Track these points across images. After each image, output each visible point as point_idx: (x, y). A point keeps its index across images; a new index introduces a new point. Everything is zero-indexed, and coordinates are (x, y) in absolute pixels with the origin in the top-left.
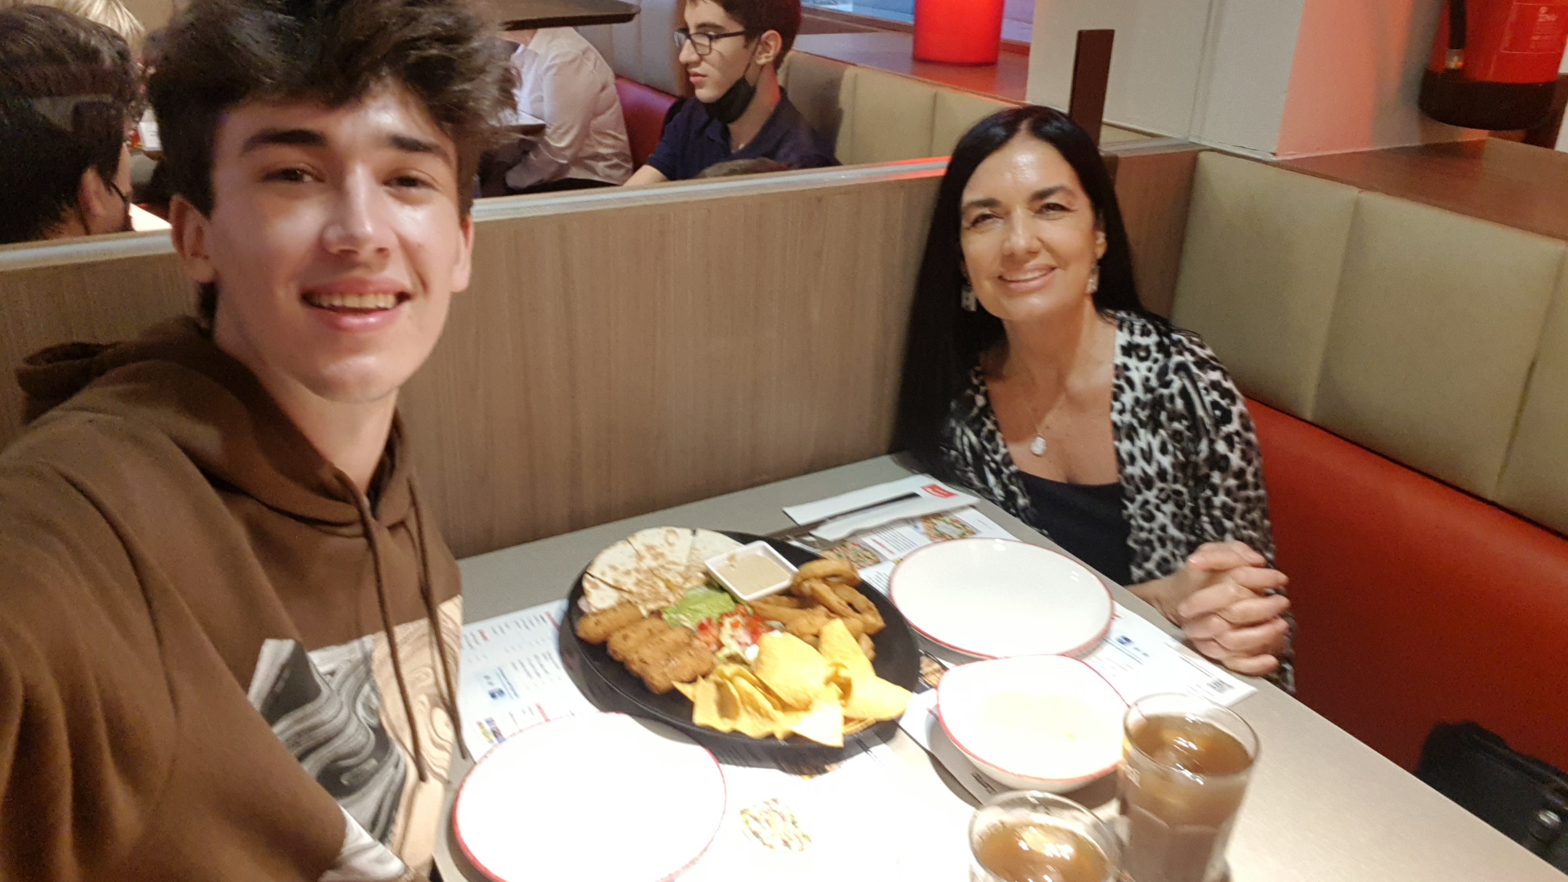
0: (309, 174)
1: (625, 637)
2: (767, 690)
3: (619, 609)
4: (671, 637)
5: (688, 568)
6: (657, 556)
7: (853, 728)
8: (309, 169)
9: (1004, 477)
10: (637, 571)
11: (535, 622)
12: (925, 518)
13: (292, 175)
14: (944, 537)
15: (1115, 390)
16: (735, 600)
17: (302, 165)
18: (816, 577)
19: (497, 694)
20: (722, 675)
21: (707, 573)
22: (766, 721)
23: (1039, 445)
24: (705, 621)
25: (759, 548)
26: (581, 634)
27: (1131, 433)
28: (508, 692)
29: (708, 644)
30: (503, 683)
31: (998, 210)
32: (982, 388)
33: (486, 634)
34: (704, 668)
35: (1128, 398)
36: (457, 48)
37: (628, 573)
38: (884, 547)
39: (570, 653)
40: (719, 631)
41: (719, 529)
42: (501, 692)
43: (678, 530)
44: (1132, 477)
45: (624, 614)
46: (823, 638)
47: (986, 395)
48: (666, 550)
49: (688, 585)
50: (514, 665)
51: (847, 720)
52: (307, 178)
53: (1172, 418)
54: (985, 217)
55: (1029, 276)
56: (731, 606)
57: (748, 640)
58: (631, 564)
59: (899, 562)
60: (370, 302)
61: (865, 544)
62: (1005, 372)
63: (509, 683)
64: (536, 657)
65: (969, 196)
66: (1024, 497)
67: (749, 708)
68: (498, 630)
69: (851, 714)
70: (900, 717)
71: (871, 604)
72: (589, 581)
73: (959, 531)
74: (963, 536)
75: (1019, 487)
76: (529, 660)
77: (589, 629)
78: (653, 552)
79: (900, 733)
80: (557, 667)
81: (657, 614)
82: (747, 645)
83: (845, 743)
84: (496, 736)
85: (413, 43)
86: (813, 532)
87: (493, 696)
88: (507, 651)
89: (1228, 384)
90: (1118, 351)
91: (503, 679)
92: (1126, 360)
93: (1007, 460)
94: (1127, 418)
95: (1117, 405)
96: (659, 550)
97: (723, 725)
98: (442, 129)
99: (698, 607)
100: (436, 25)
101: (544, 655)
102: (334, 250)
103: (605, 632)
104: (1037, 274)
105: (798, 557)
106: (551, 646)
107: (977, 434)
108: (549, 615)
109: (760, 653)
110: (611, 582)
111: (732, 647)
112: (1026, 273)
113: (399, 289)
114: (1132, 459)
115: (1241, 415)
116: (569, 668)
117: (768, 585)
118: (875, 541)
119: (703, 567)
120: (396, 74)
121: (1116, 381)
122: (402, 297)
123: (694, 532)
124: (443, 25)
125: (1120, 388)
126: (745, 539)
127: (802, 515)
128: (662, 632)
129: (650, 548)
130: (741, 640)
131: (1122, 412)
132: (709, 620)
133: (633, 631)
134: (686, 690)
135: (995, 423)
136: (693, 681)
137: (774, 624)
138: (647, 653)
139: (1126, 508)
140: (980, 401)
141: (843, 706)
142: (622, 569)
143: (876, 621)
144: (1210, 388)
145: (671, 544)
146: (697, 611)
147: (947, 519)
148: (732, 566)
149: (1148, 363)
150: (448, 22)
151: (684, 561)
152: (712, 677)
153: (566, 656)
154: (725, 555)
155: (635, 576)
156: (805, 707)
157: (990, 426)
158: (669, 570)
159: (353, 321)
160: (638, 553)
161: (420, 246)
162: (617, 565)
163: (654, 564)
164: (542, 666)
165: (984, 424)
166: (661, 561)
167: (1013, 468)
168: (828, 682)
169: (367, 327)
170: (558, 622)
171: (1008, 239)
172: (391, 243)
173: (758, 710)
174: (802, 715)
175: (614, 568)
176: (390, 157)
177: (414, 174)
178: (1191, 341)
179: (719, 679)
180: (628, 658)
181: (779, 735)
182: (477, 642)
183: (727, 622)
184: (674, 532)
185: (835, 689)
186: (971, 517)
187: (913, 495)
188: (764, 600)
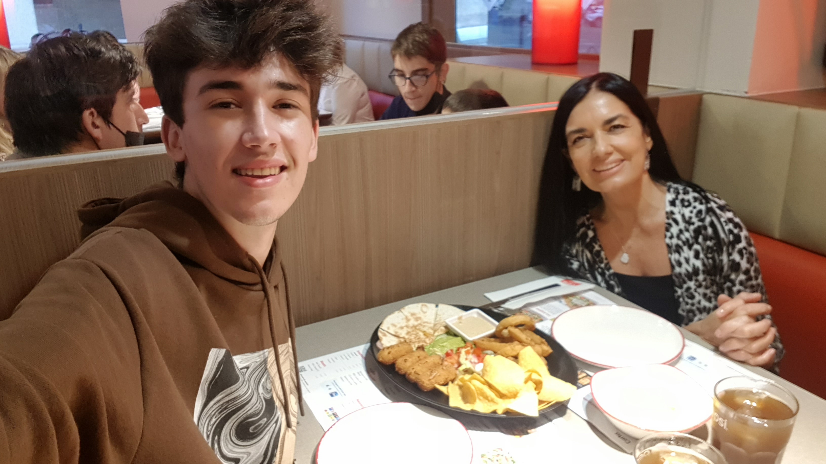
0: (234, 104)
1: (405, 361)
2: (491, 386)
3: (400, 345)
4: (431, 360)
5: (435, 325)
6: (417, 319)
7: (543, 406)
8: (234, 101)
9: (607, 276)
10: (407, 326)
11: (351, 356)
12: (566, 296)
13: (225, 105)
14: (576, 306)
15: (667, 226)
16: (465, 341)
17: (230, 100)
18: (511, 326)
19: (334, 395)
20: (462, 380)
21: (447, 327)
22: (492, 404)
23: (625, 258)
24: (449, 352)
25: (475, 313)
26: (380, 359)
27: (678, 249)
28: (340, 393)
29: (452, 364)
30: (337, 389)
31: (587, 133)
32: (592, 227)
33: (325, 363)
34: (452, 377)
35: (674, 230)
36: (310, 34)
37: (402, 328)
38: (544, 313)
39: (373, 372)
40: (459, 357)
41: (452, 304)
42: (336, 393)
43: (429, 305)
44: (680, 274)
45: (404, 348)
46: (520, 357)
47: (594, 230)
48: (421, 315)
49: (436, 334)
50: (341, 378)
51: (541, 402)
52: (232, 106)
53: (705, 239)
54: (580, 138)
55: (610, 167)
56: (463, 344)
57: (475, 360)
58: (404, 323)
59: (554, 320)
60: (266, 172)
61: (533, 311)
62: (604, 217)
63: (340, 389)
64: (354, 374)
65: (569, 128)
66: (618, 287)
67: (481, 398)
68: (331, 360)
69: (542, 399)
70: (568, 401)
71: (544, 340)
72: (381, 332)
73: (586, 303)
74: (588, 305)
75: (615, 282)
76: (350, 376)
77: (385, 357)
78: (415, 317)
79: (568, 411)
80: (367, 380)
81: (421, 348)
82: (475, 363)
83: (540, 415)
84: (335, 417)
85: (287, 33)
86: (503, 306)
87: (332, 395)
88: (337, 371)
89: (737, 220)
90: (668, 204)
91: (336, 386)
92: (672, 208)
93: (608, 266)
94: (675, 241)
95: (669, 234)
96: (418, 316)
97: (467, 407)
98: (303, 77)
99: (444, 344)
100: (300, 21)
101: (358, 373)
102: (249, 145)
103: (394, 358)
104: (614, 165)
105: (498, 317)
106: (361, 368)
107: (591, 252)
108: (358, 352)
109: (484, 366)
110: (393, 333)
111: (466, 365)
112: (607, 164)
113: (281, 165)
114: (680, 264)
115: (746, 238)
116: (373, 379)
117: (482, 332)
118: (539, 309)
119: (444, 324)
120: (279, 49)
121: (667, 221)
122: (283, 168)
123: (437, 306)
124: (303, 21)
125: (670, 225)
126: (466, 308)
127: (495, 297)
128: (425, 358)
129: (413, 314)
130: (473, 361)
131: (671, 237)
132: (452, 350)
133: (410, 358)
134: (443, 389)
135: (600, 246)
136: (446, 384)
137: (489, 352)
138: (418, 368)
139: (677, 292)
140: (591, 234)
141: (538, 393)
142: (399, 326)
143: (548, 349)
144: (728, 222)
145: (425, 313)
146: (443, 346)
147: (577, 297)
148: (460, 323)
149: (690, 208)
150: (306, 18)
151: (433, 322)
152: (456, 382)
153: (371, 374)
154: (456, 317)
155: (405, 330)
156: (514, 396)
157: (597, 248)
158: (424, 326)
159: (260, 181)
160: (406, 318)
161: (292, 140)
162: (396, 324)
163: (416, 323)
164: (358, 379)
165: (594, 247)
166: (419, 322)
167: (612, 271)
168: (526, 382)
169: (265, 185)
170: (364, 355)
171: (594, 148)
172: (278, 140)
173: (486, 398)
174: (512, 400)
175: (394, 325)
176: (276, 94)
177: (289, 102)
178: (713, 196)
179: (461, 383)
180: (409, 372)
181: (500, 412)
182: (320, 368)
183: (463, 351)
184: (426, 306)
185: (531, 385)
186: (591, 296)
187: (556, 285)
188: (482, 339)
